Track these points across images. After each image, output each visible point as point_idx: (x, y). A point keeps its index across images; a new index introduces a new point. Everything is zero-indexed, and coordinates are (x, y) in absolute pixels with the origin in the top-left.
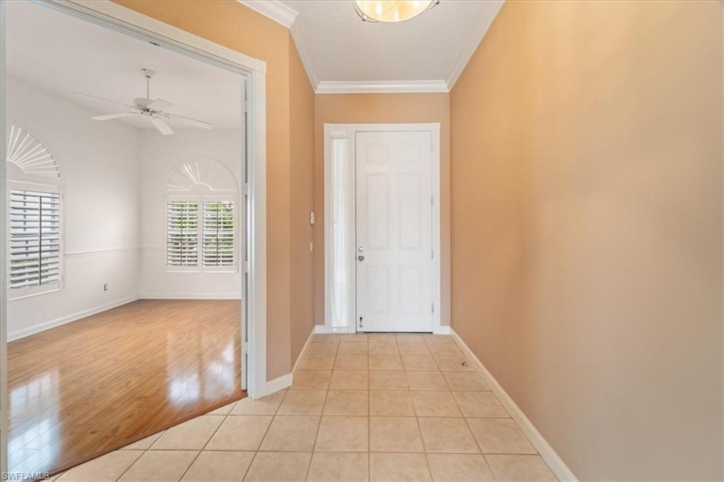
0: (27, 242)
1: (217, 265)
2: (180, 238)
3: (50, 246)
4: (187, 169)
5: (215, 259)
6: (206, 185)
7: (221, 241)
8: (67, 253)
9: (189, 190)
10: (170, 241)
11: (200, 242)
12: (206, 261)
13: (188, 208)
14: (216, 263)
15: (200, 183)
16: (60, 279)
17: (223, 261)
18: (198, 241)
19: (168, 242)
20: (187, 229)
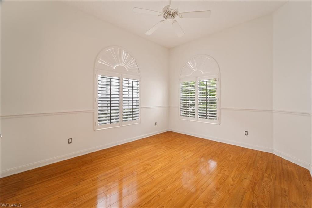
0: (129, 101)
1: (206, 118)
2: (186, 101)
3: (137, 103)
4: (190, 64)
5: (205, 115)
6: (199, 70)
7: (208, 104)
8: (142, 107)
9: (191, 75)
10: (181, 103)
11: (196, 104)
12: (200, 115)
13: (190, 85)
14: (205, 117)
15: (196, 70)
16: (139, 118)
17: (209, 116)
18: (195, 104)
19: (181, 104)
20: (190, 97)
